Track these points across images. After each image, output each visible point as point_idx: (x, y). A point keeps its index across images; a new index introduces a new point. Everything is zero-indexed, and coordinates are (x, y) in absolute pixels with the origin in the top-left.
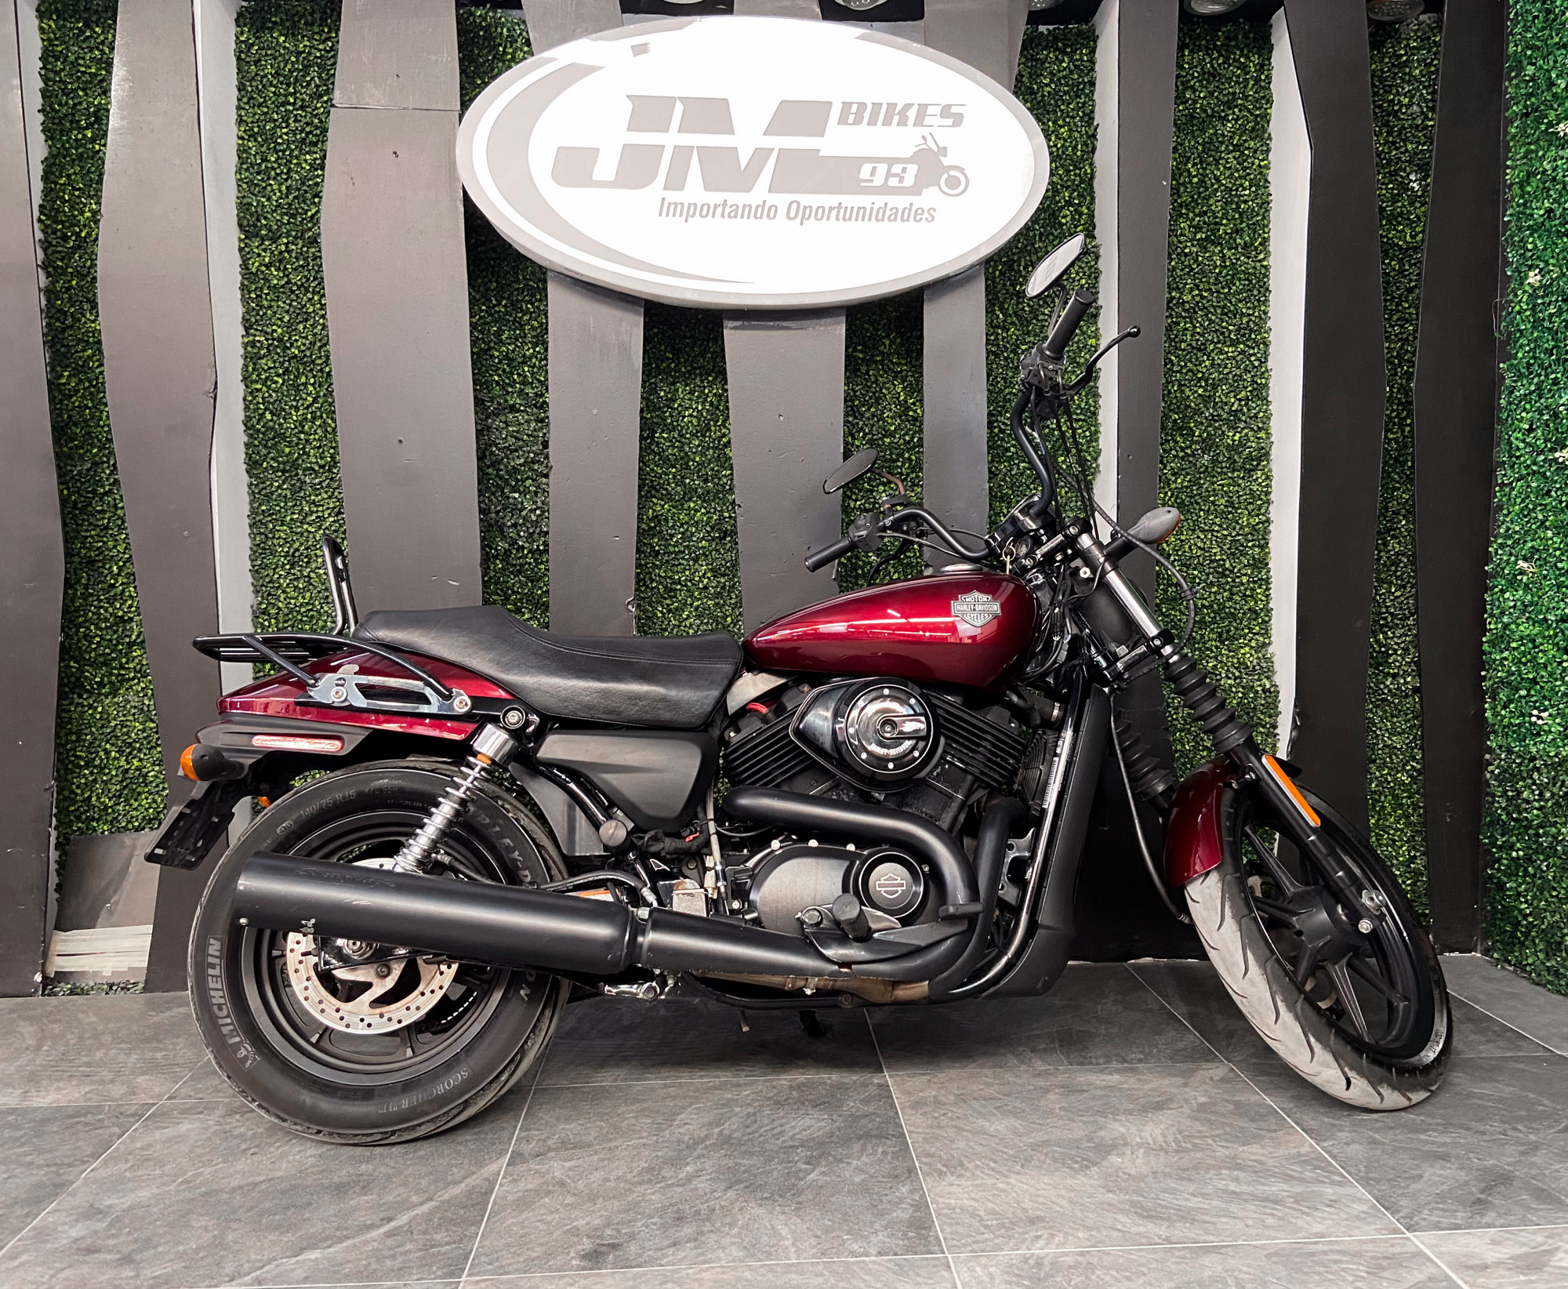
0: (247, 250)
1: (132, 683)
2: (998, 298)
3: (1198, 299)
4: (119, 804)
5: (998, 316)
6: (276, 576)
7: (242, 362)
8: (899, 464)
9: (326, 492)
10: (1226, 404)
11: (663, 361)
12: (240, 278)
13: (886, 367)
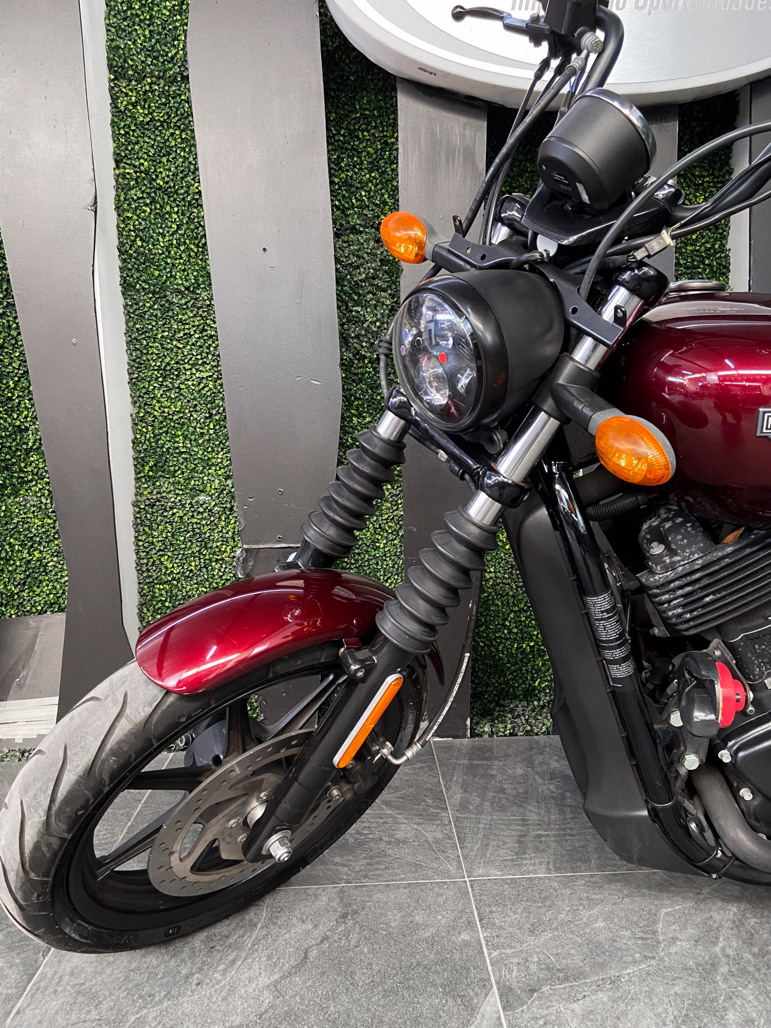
0: (116, 89)
1: (31, 484)
4: (23, 591)
6: (151, 388)
7: (114, 193)
9: (192, 311)
12: (110, 115)
13: (687, 180)
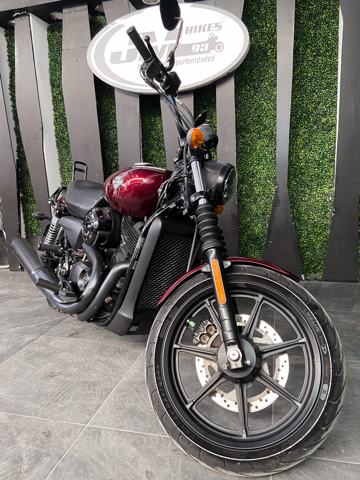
0: (53, 91)
2: (247, 82)
5: (247, 88)
6: (65, 174)
7: (53, 120)
11: (153, 111)
12: (52, 98)
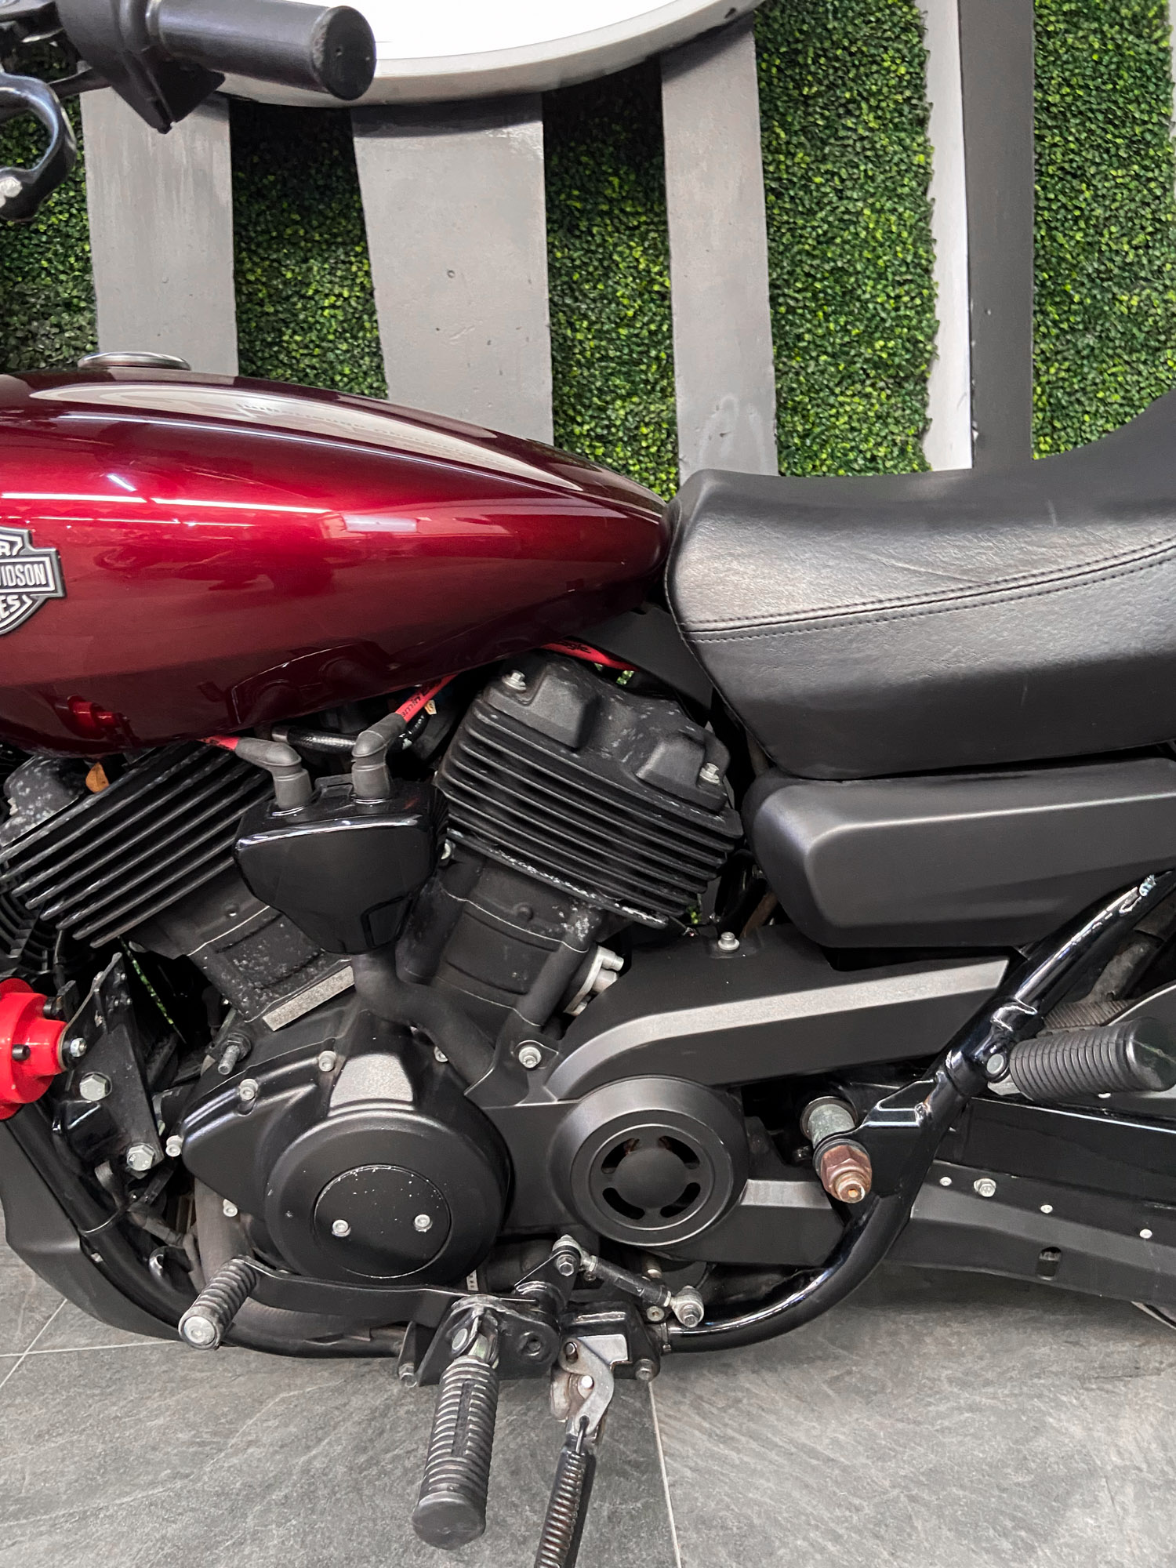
2: (777, 108)
3: (1069, 99)
5: (778, 136)
8: (643, 367)
10: (1117, 252)
13: (616, 221)
